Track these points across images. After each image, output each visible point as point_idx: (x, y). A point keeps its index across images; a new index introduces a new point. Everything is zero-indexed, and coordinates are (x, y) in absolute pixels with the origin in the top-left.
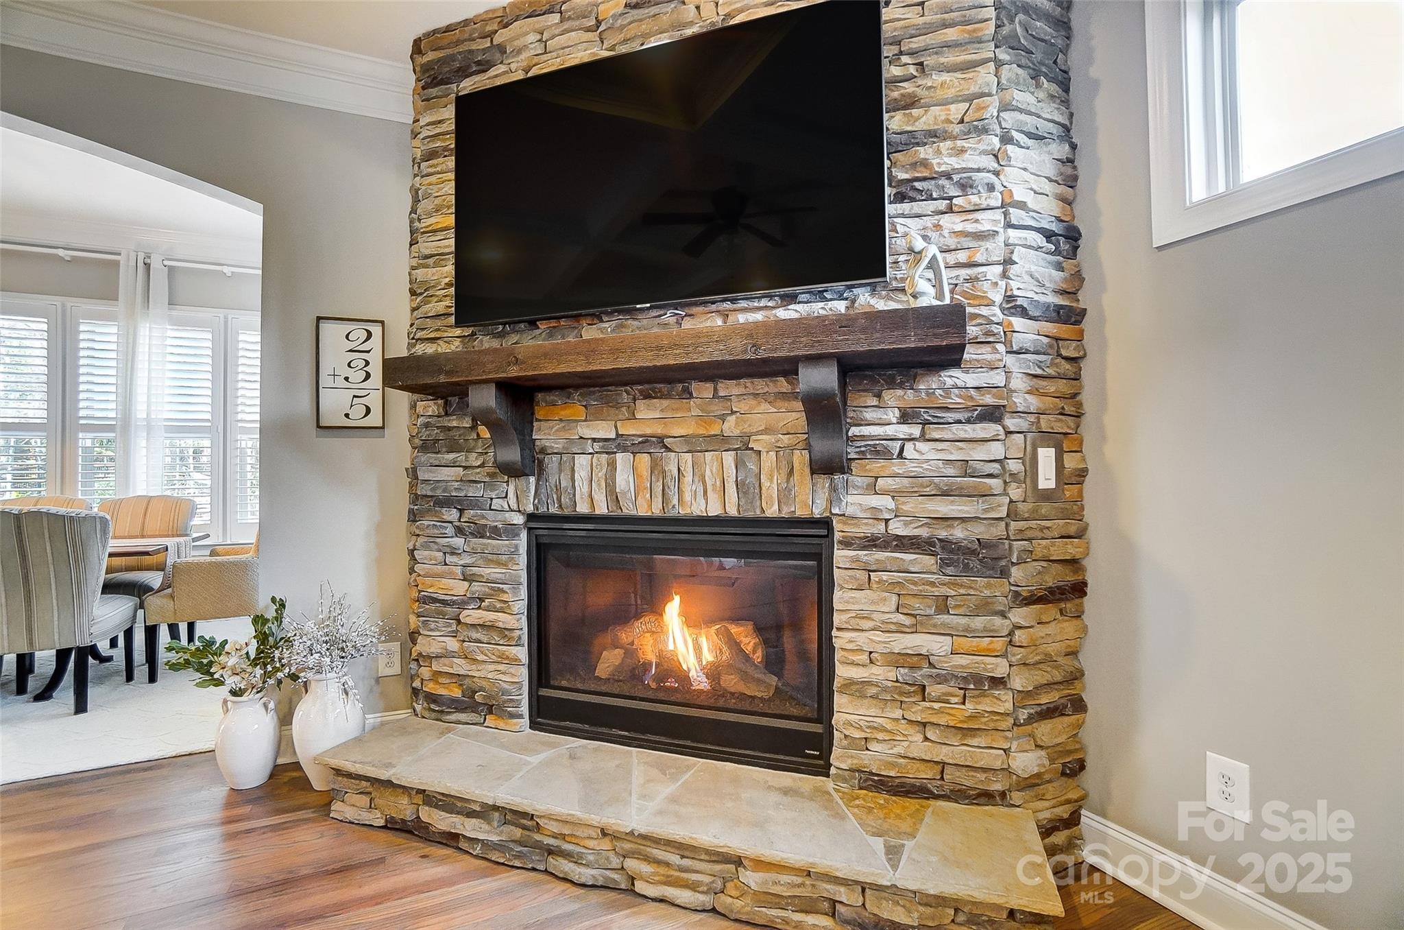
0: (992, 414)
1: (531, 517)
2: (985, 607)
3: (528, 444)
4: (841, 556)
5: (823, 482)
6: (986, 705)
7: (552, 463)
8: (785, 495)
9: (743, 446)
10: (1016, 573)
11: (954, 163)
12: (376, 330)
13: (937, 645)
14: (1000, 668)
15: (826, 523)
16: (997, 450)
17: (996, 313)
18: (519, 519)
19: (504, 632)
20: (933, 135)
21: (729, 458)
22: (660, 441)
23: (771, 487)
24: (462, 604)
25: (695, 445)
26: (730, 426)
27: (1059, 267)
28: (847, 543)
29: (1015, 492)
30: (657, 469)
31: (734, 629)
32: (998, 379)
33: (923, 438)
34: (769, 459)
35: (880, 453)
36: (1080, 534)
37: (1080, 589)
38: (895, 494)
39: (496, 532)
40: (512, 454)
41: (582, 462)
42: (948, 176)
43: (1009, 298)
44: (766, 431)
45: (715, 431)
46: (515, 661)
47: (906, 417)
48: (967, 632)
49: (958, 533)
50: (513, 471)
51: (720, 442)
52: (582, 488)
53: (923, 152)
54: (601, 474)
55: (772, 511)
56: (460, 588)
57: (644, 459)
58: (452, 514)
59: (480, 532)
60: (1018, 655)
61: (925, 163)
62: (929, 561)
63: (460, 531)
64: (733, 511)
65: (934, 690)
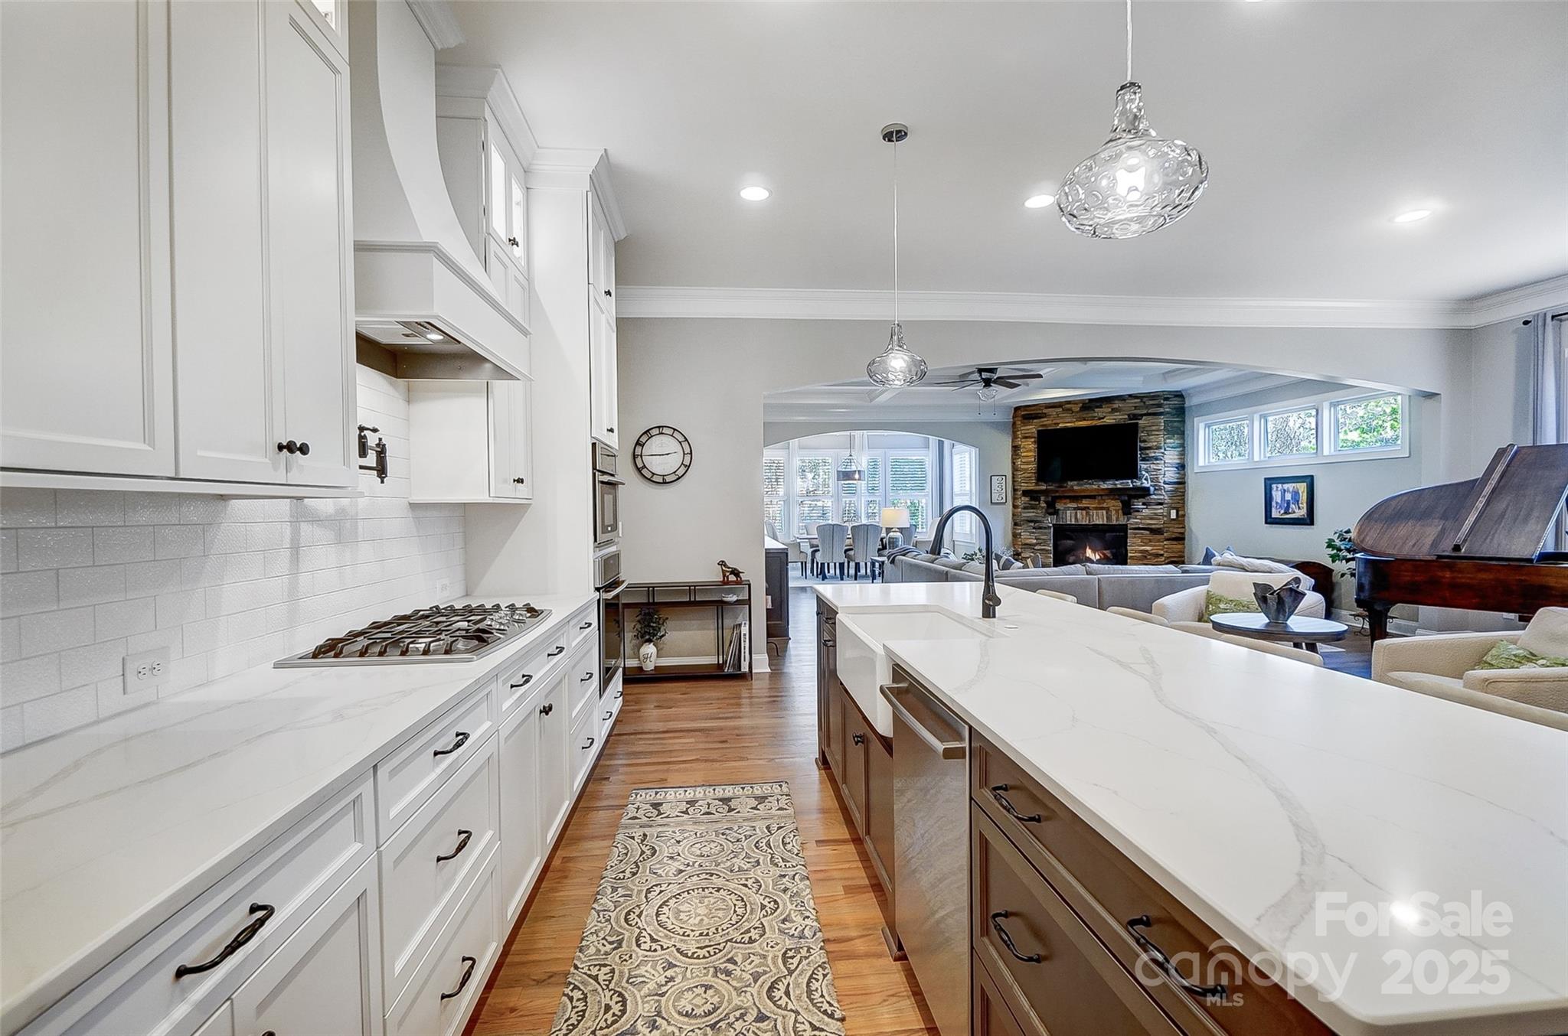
0: (1161, 504)
1: (1054, 525)
2: (1159, 541)
3: (1055, 508)
4: (1129, 531)
5: (1126, 517)
6: (1159, 560)
7: (1060, 512)
8: (1117, 519)
9: (1107, 509)
10: (1165, 534)
11: (1153, 455)
12: (1004, 477)
13: (1148, 548)
14: (1162, 552)
15: (1126, 525)
16: (1161, 511)
17: (1162, 484)
18: (1051, 525)
19: (1047, 550)
20: (1149, 448)
21: (1104, 512)
22: (1088, 508)
23: (1114, 518)
24: (1036, 544)
25: (1096, 509)
26: (1105, 505)
27: (1178, 473)
28: (1130, 529)
29: (1165, 519)
30: (1087, 514)
31: (1105, 552)
32: (1162, 497)
33: (1147, 508)
34: (1113, 512)
35: (1138, 511)
36: (1184, 528)
37: (1183, 539)
38: (1140, 519)
39: (1045, 528)
40: (1051, 510)
41: (1068, 512)
42: (1153, 457)
43: (1164, 481)
44: (1113, 506)
45: (1101, 506)
46: (1050, 557)
47: (1144, 504)
48: (1155, 546)
49: (1153, 526)
50: (1050, 514)
51: (1102, 509)
52: (1069, 518)
53: (1148, 452)
54: (1073, 515)
55: (1114, 523)
56: (1035, 541)
57: (1084, 512)
58: (1032, 524)
59: (1041, 528)
60: (1165, 550)
61: (1147, 454)
62: (1148, 532)
63: (1034, 528)
64: (1105, 523)
65: (1149, 557)
